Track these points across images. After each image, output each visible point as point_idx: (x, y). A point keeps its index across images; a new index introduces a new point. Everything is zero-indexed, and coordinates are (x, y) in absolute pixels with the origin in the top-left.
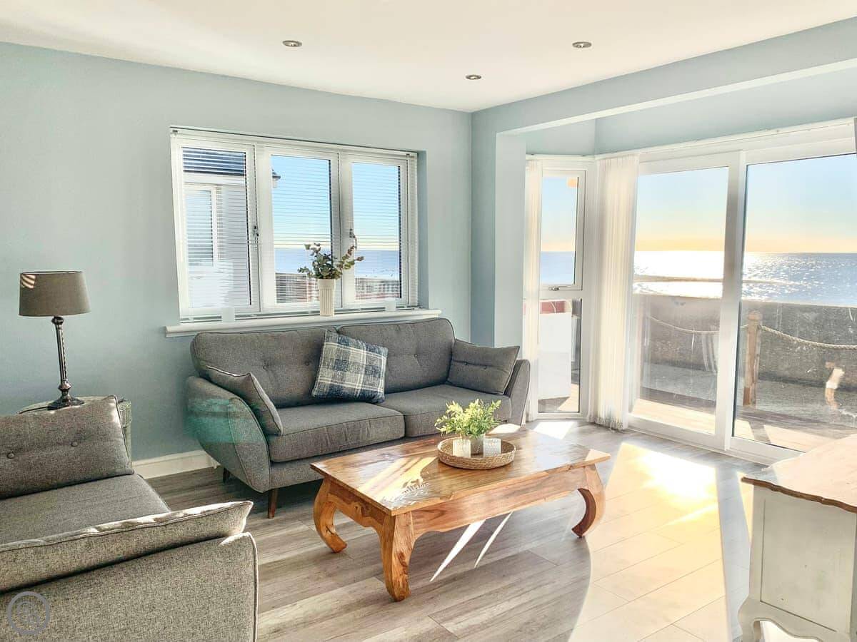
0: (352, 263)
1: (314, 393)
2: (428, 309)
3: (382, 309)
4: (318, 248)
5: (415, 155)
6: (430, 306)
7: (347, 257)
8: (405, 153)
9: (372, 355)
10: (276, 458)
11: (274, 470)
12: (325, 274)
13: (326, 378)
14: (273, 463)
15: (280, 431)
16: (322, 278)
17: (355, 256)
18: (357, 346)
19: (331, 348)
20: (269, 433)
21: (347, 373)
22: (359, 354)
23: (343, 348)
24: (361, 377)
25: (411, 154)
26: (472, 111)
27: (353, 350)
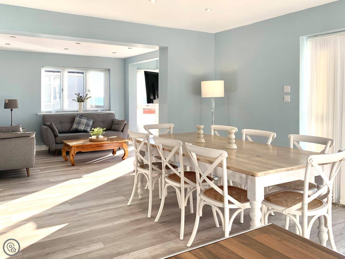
0: (88, 98)
1: (71, 130)
2: (111, 111)
3: (97, 111)
4: (79, 94)
5: (108, 70)
6: (111, 110)
7: (86, 97)
8: (105, 70)
9: (88, 121)
10: (57, 142)
11: (57, 145)
12: (79, 101)
13: (75, 126)
14: (56, 143)
15: (58, 135)
16: (79, 102)
17: (88, 96)
18: (84, 119)
19: (77, 119)
20: (56, 136)
21: (80, 125)
22: (84, 121)
23: (80, 119)
24: (84, 126)
25: (107, 70)
26: (125, 58)
27: (83, 120)
